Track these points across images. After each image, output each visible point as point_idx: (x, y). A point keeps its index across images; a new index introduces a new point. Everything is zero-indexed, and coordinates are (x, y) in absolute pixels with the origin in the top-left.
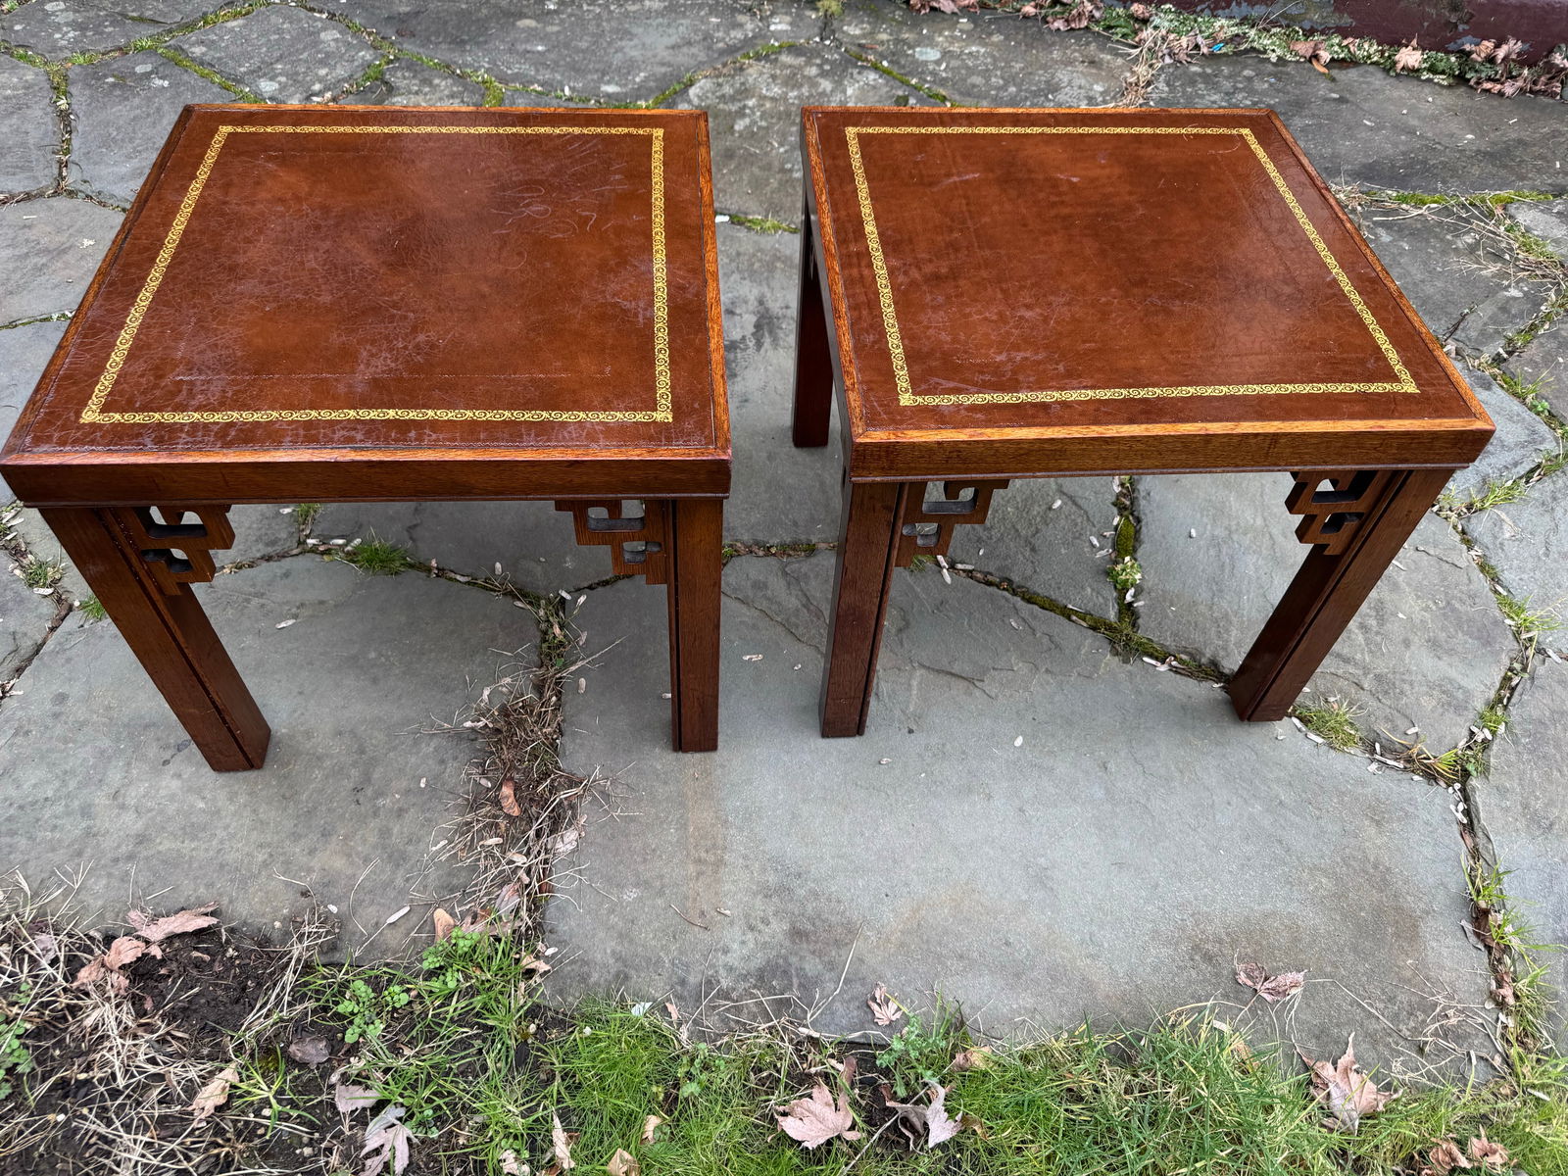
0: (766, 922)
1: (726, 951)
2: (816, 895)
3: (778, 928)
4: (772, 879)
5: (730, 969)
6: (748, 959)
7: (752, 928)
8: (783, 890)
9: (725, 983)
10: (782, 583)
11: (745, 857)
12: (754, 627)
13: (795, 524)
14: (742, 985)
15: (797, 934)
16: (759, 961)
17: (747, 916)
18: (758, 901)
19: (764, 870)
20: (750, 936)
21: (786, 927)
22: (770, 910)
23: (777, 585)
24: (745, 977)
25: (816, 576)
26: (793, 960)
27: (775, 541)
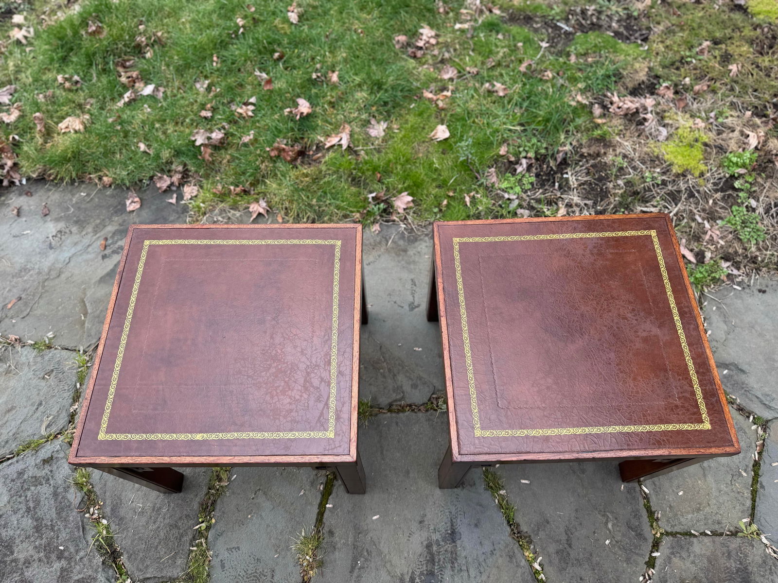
0: (415, 254)
1: (427, 246)
2: (399, 262)
3: (411, 252)
4: (412, 266)
5: (425, 242)
6: (420, 244)
7: (419, 252)
8: (409, 263)
9: (427, 238)
10: (404, 388)
11: (421, 273)
12: (417, 365)
13: (397, 424)
14: (422, 237)
15: (405, 251)
16: (417, 244)
17: (420, 256)
18: (417, 259)
19: (415, 269)
20: (419, 250)
21: (408, 253)
22: (413, 257)
23: (407, 388)
24: (421, 240)
25: (389, 391)
26: (406, 244)
27: (407, 413)
